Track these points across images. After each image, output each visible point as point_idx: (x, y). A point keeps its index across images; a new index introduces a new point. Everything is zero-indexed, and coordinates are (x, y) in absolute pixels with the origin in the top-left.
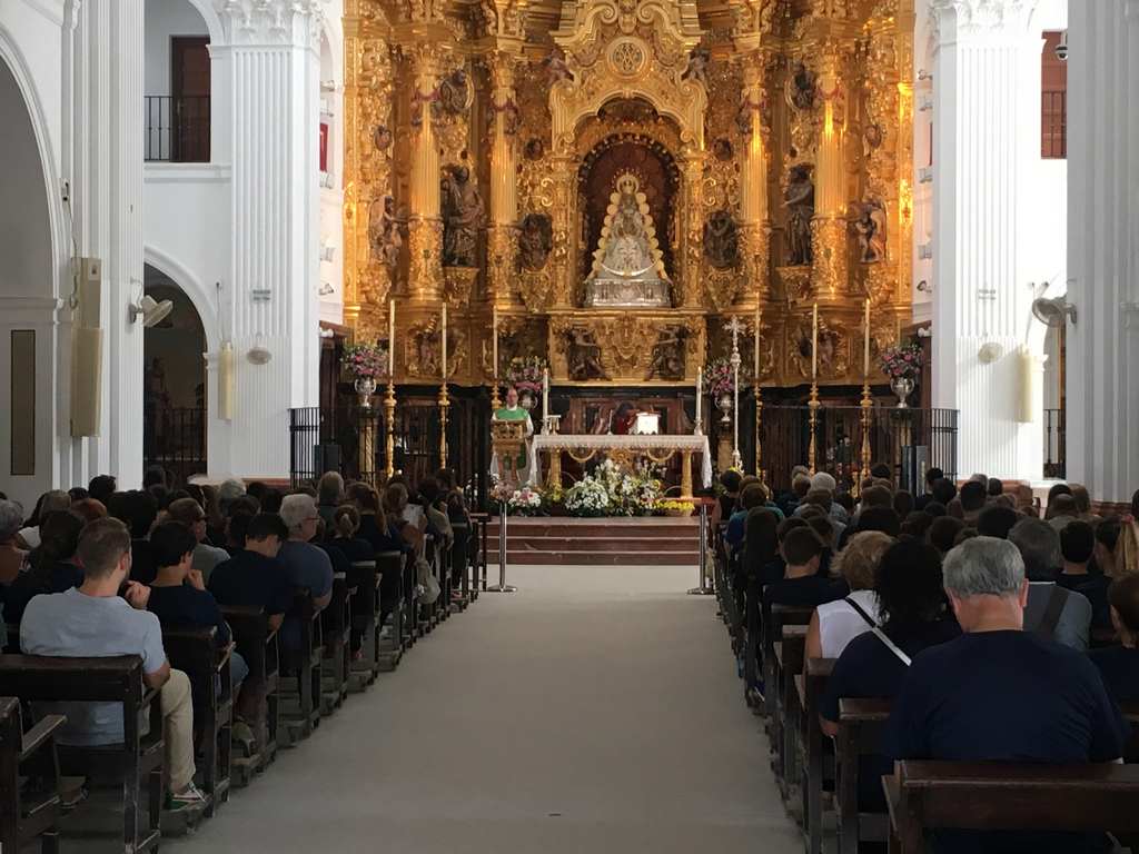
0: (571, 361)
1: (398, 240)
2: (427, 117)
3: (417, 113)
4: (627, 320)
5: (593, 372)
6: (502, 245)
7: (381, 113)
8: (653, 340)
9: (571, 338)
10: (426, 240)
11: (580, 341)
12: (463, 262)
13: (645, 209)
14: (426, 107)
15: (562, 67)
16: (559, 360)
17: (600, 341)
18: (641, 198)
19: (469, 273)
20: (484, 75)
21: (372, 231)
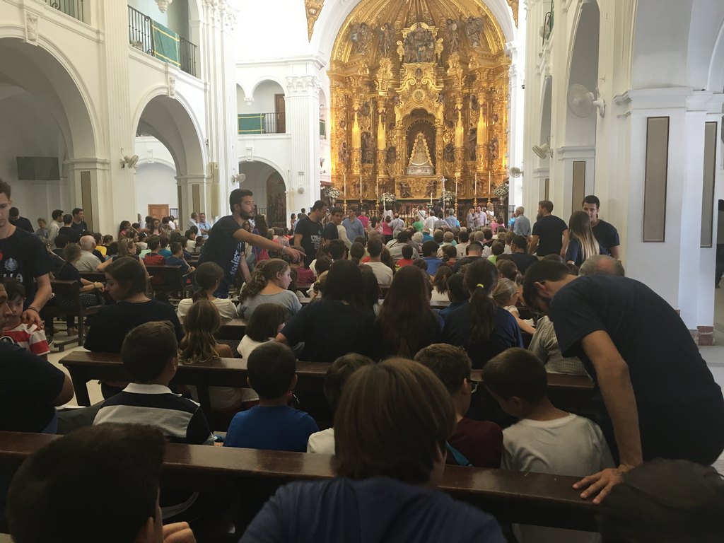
0: (402, 192)
1: (348, 156)
2: (356, 117)
3: (353, 116)
4: (418, 179)
5: (408, 195)
6: (381, 157)
7: (342, 116)
8: (426, 185)
9: (401, 185)
10: (357, 156)
11: (404, 186)
12: (369, 162)
13: (425, 144)
14: (356, 113)
15: (399, 100)
16: (398, 192)
17: (410, 186)
18: (424, 140)
19: (372, 165)
20: (375, 103)
21: (339, 153)
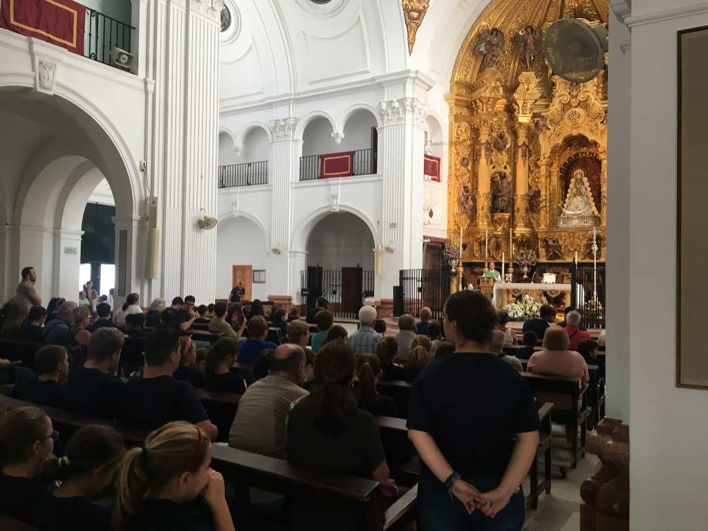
0: (547, 251)
1: (471, 203)
2: (483, 152)
3: (480, 151)
4: (572, 233)
5: (557, 257)
6: (521, 204)
7: (465, 152)
8: (585, 242)
9: (547, 242)
10: (483, 203)
11: (550, 243)
12: (502, 211)
13: (587, 184)
14: (483, 147)
15: (544, 125)
16: (542, 252)
17: (561, 243)
19: (507, 216)
20: (515, 134)
21: (459, 200)
